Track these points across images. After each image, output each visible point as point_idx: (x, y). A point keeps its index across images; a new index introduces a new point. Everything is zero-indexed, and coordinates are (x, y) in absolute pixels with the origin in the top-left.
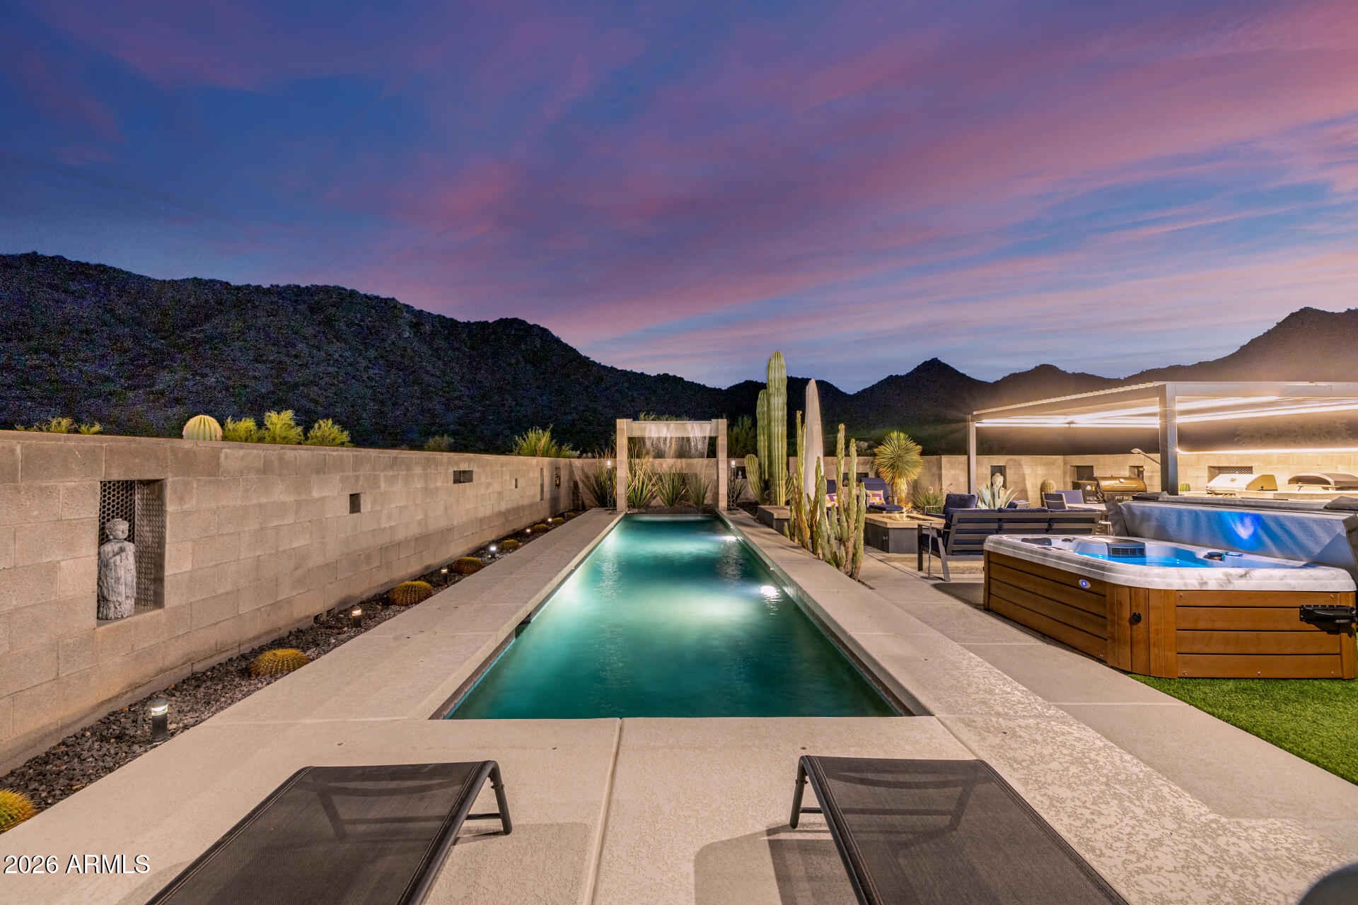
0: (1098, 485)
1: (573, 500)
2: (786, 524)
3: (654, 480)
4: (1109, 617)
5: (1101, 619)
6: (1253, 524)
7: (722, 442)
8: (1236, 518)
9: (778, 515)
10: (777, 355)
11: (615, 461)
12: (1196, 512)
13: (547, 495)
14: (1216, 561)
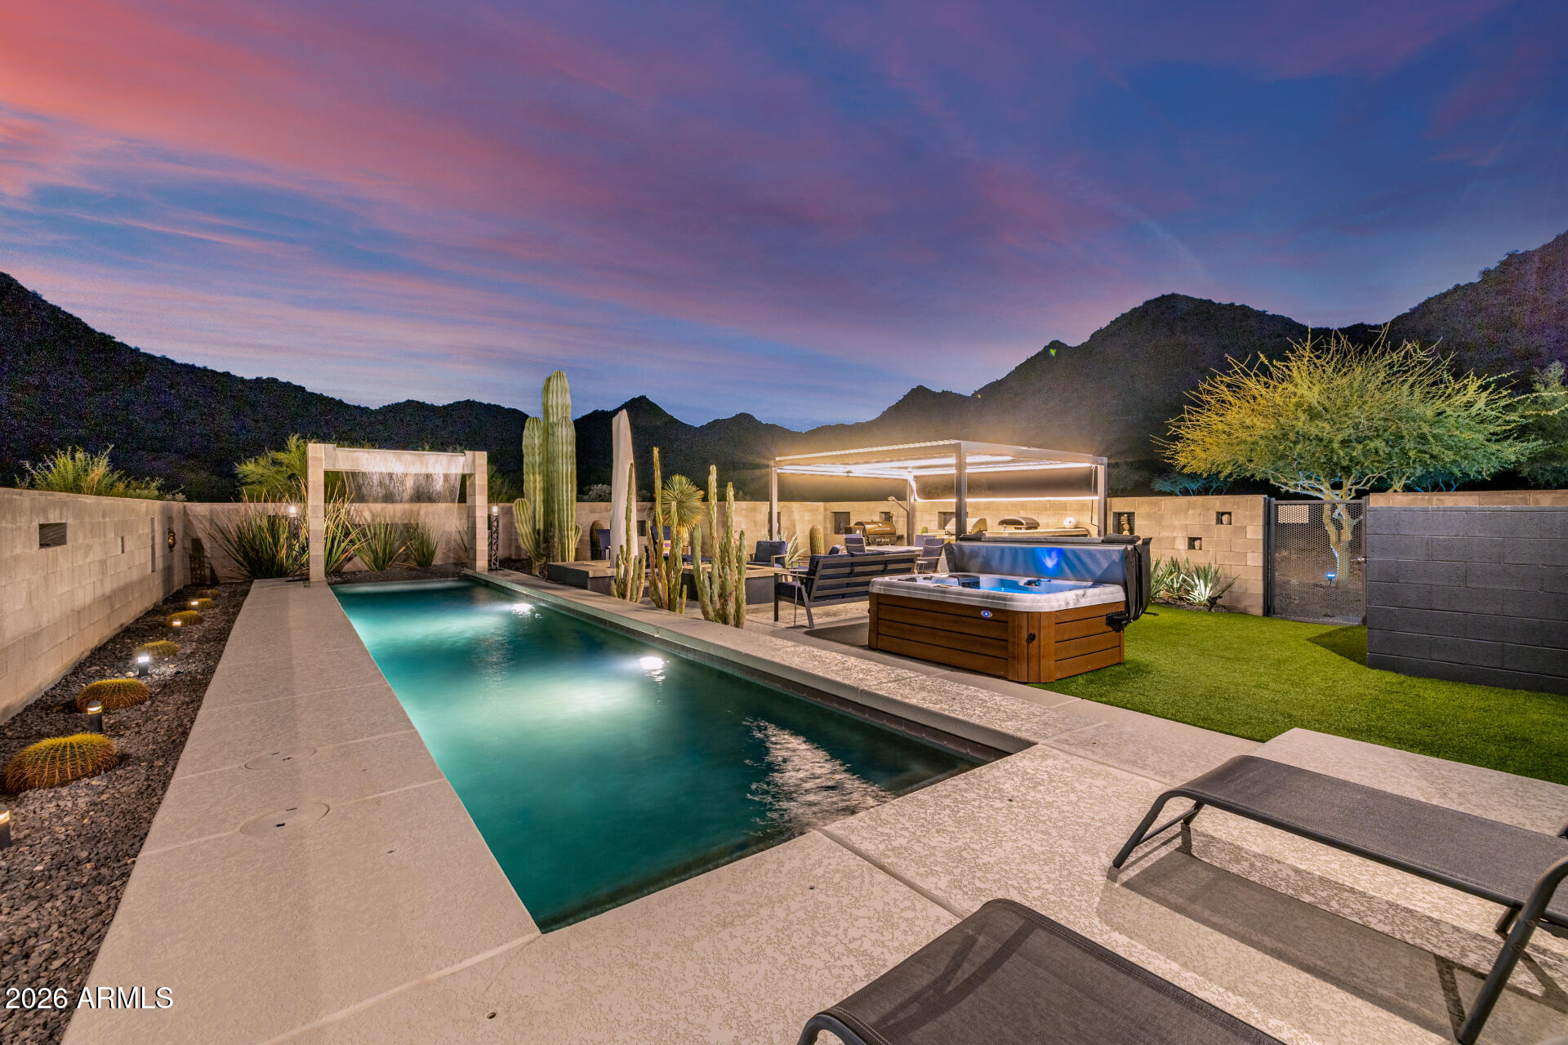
0: (864, 529)
1: (192, 569)
2: (613, 582)
3: (353, 536)
4: (1011, 639)
5: (1003, 643)
6: (1058, 557)
7: (481, 480)
8: (1045, 553)
9: (594, 572)
10: (559, 375)
11: (305, 508)
12: (1015, 549)
13: (159, 564)
14: (1033, 587)
